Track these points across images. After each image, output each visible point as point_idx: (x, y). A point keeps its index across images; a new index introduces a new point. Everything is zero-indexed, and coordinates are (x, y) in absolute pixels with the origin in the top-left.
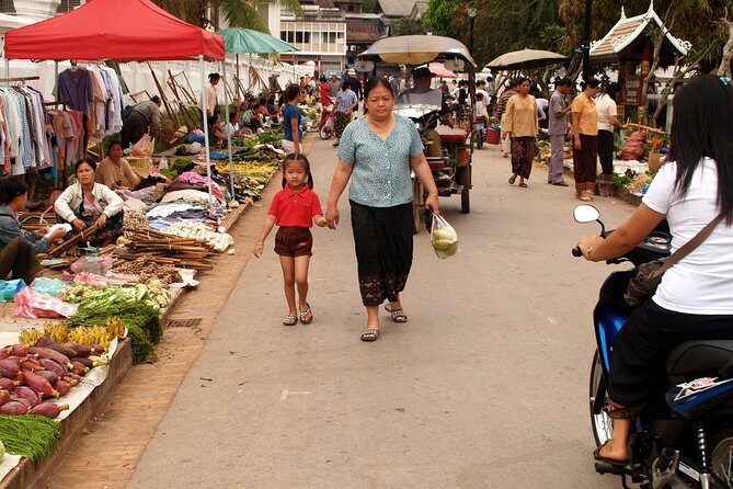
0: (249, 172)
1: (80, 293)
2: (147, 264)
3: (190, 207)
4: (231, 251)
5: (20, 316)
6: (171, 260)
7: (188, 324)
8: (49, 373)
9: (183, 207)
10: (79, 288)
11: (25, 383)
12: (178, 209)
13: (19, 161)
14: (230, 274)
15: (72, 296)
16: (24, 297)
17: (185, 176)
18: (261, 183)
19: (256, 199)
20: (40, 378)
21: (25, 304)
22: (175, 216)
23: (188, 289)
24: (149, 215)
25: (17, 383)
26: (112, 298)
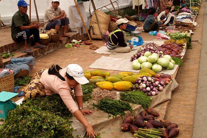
0: (194, 9)
1: (170, 34)
2: (181, 28)
3: (186, 16)
4: (198, 26)
5: (158, 39)
6: (186, 28)
7: (195, 41)
8: (177, 49)
9: (185, 16)
10: (169, 33)
11: (172, 50)
12: (184, 17)
13: (148, 6)
14: (200, 31)
15: (168, 35)
16: (159, 35)
17: (183, 9)
18: (197, 11)
19: (198, 15)
20: (176, 50)
21: (159, 36)
22: (183, 18)
23: (192, 34)
24: (177, 18)
25: (171, 51)
26: (179, 35)
